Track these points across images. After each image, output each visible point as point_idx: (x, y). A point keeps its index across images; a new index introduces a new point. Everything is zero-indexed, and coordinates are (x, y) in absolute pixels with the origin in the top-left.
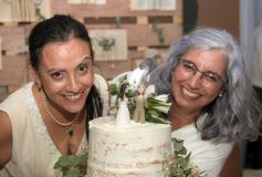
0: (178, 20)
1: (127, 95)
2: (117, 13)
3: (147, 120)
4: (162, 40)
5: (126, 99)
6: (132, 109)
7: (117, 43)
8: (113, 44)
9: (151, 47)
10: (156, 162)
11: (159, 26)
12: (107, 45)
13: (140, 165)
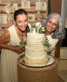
0: (47, 12)
1: (35, 27)
2: (33, 11)
3: (39, 33)
4: (43, 17)
5: (35, 28)
6: (36, 31)
7: (33, 18)
8: (32, 18)
9: (40, 19)
10: (41, 42)
11: (42, 14)
12: (30, 18)
13: (38, 42)
